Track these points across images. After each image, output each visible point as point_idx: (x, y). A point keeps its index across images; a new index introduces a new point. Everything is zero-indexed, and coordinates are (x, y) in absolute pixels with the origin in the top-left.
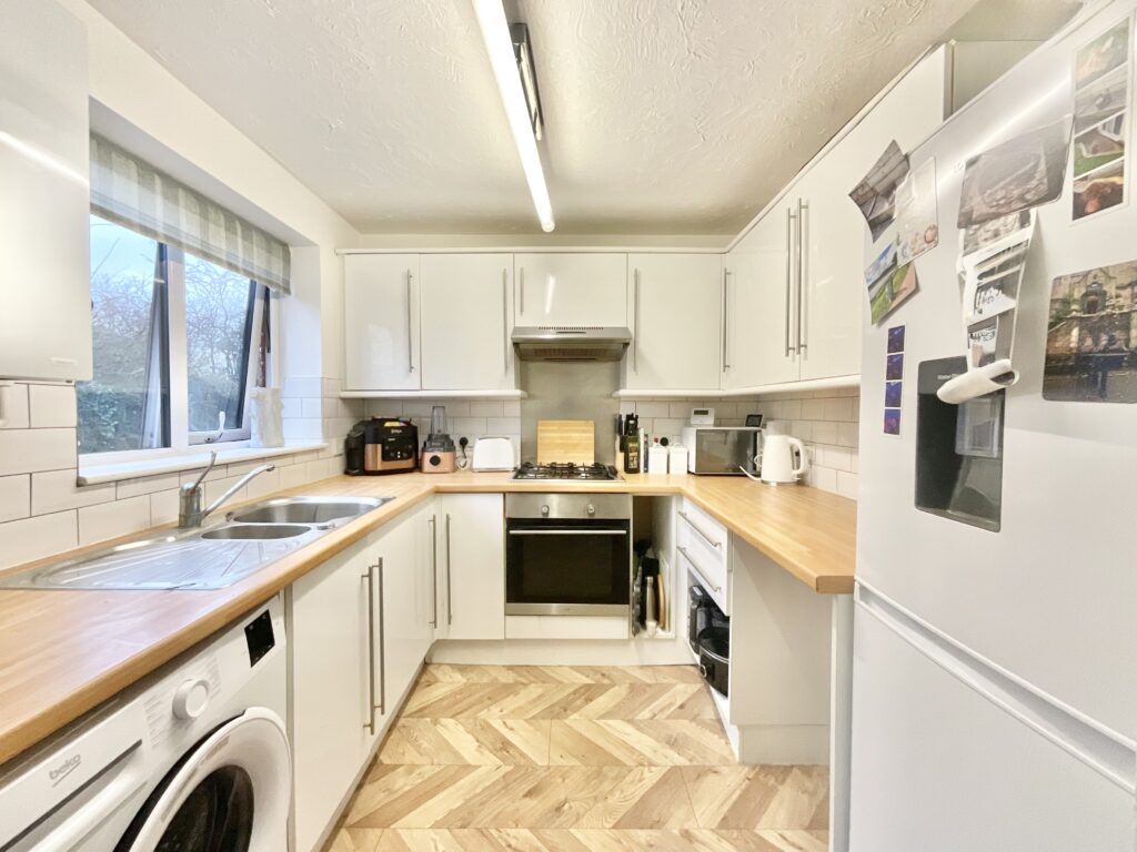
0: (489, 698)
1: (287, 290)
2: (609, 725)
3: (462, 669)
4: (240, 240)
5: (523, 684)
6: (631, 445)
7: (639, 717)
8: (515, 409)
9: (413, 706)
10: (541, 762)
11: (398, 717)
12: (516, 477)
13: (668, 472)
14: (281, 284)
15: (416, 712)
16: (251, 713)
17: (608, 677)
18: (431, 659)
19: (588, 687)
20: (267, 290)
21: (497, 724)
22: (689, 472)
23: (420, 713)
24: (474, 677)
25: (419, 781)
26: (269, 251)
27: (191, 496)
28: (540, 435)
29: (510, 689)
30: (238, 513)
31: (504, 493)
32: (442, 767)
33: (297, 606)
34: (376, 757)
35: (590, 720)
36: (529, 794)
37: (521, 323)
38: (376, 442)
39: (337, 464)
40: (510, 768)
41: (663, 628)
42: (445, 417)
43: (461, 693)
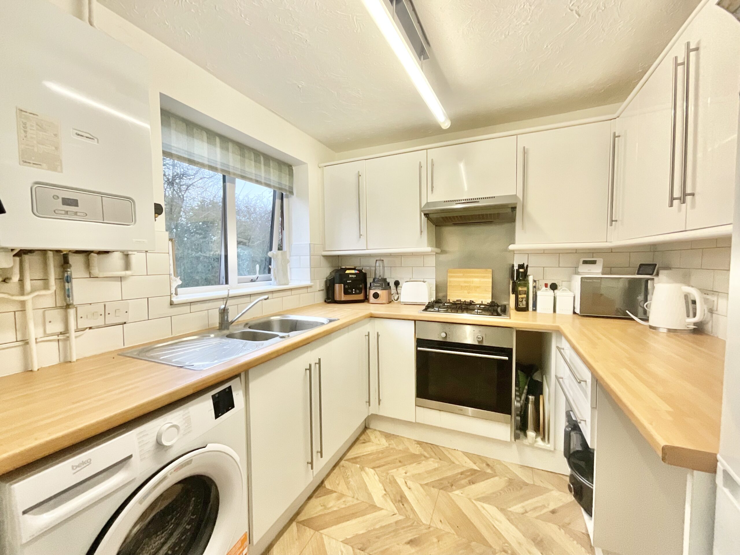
0: (400, 462)
1: (291, 193)
2: (484, 508)
3: (388, 436)
4: (262, 166)
5: (425, 456)
6: (520, 289)
7: (512, 509)
8: (432, 261)
9: (351, 454)
10: (425, 521)
11: (341, 459)
12: (425, 310)
13: (555, 311)
14: (287, 189)
15: (352, 459)
16: (210, 447)
17: (492, 468)
18: (369, 425)
19: (473, 472)
20: (282, 194)
21: (400, 481)
22: (574, 313)
23: (354, 460)
24: (393, 443)
25: (343, 506)
26: (280, 171)
27: (224, 312)
28: (449, 279)
29: (415, 458)
30: (252, 323)
31: (415, 321)
32: (359, 502)
33: (252, 385)
34: (322, 482)
35: (470, 499)
36: (411, 542)
37: (432, 199)
38: (340, 283)
39: (320, 296)
40: (401, 518)
41: (543, 439)
42: (384, 267)
43: (382, 453)
